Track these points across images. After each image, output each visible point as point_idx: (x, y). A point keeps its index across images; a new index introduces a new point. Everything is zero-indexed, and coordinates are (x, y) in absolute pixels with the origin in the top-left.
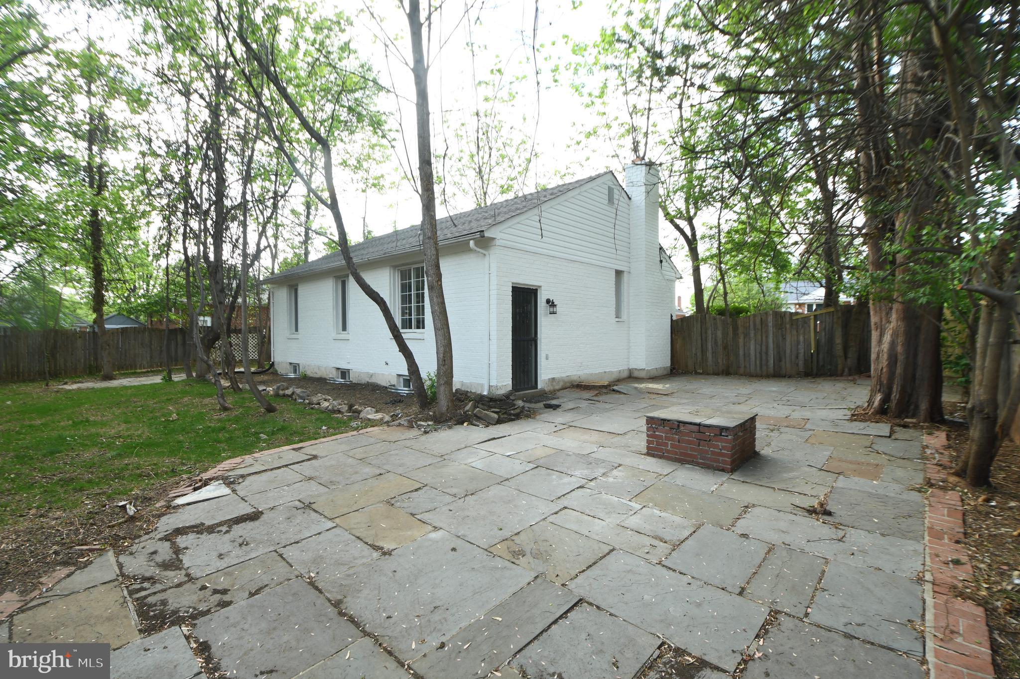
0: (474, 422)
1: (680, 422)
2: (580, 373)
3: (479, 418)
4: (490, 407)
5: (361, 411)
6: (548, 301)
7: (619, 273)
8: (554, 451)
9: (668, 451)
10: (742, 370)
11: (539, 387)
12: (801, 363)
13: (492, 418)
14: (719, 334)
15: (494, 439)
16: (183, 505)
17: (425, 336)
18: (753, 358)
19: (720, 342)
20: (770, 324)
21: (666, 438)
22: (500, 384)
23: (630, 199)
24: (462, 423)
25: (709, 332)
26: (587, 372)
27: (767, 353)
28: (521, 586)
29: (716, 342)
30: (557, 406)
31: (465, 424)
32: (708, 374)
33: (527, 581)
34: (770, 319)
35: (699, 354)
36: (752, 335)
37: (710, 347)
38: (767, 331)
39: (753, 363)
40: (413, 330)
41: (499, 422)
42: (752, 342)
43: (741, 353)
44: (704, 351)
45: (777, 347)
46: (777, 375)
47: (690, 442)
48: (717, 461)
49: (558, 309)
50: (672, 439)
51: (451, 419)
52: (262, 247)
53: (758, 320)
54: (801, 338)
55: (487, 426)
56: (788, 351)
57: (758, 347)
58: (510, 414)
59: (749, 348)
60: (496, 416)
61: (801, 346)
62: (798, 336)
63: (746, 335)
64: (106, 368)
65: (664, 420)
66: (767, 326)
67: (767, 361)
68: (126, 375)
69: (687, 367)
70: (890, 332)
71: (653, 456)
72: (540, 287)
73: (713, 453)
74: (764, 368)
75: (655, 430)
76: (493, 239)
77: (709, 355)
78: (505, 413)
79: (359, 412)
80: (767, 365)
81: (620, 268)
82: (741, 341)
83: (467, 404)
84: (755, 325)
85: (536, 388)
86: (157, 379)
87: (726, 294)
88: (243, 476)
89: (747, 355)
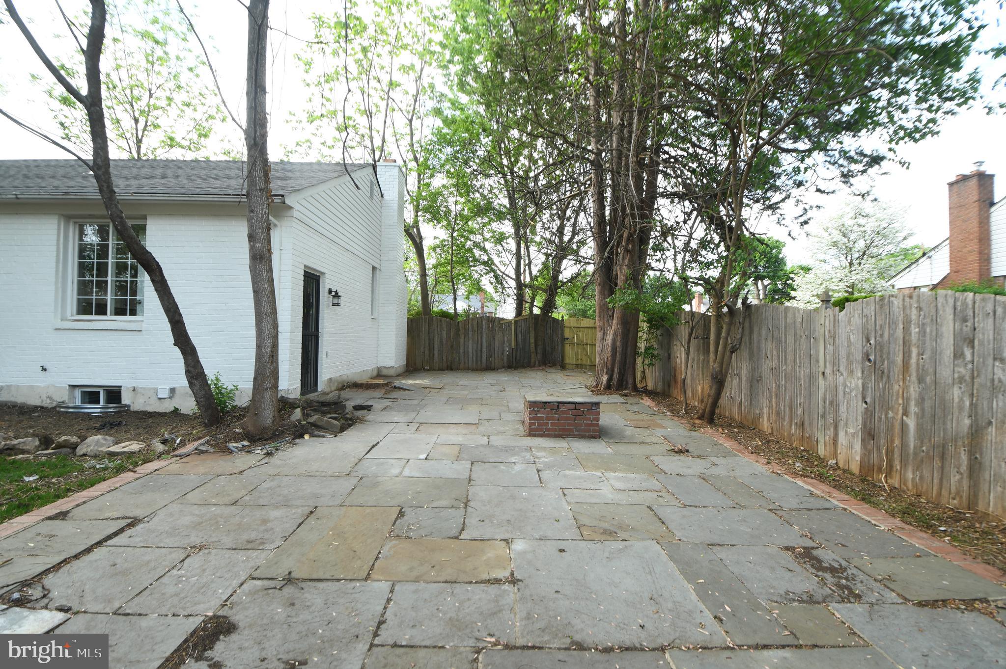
0: (316, 433)
1: (559, 403)
2: (348, 372)
6: (330, 292)
7: (374, 268)
9: (548, 430)
10: (462, 366)
11: (319, 389)
12: (505, 358)
14: (444, 333)
15: (374, 446)
17: (144, 326)
18: (471, 355)
19: (444, 342)
20: (484, 327)
21: (548, 419)
22: (291, 388)
23: (382, 196)
24: (301, 436)
25: (436, 332)
26: (354, 370)
27: (481, 351)
28: (662, 553)
29: (441, 341)
30: (370, 407)
31: (307, 437)
32: (434, 370)
33: (659, 548)
34: (484, 322)
35: (427, 352)
36: (470, 335)
37: (436, 346)
38: (481, 333)
39: (470, 360)
40: (109, 316)
41: (341, 429)
42: (471, 341)
43: (462, 351)
44: (431, 349)
45: (489, 346)
46: (489, 368)
47: (567, 419)
48: (589, 431)
49: (342, 301)
50: (553, 419)
53: (475, 323)
54: (506, 339)
55: (336, 436)
56: (496, 349)
57: (475, 345)
59: (468, 347)
60: (337, 423)
61: (506, 344)
62: (504, 336)
63: (466, 335)
65: (545, 403)
66: (482, 328)
67: (481, 357)
69: (415, 364)
70: (612, 332)
71: (534, 436)
72: (323, 274)
73: (586, 425)
74: (479, 363)
75: (536, 413)
76: (291, 208)
77: (435, 352)
78: (342, 418)
80: (481, 361)
81: (376, 265)
82: (462, 341)
84: (473, 327)
85: (316, 390)
87: (455, 299)
89: (466, 353)
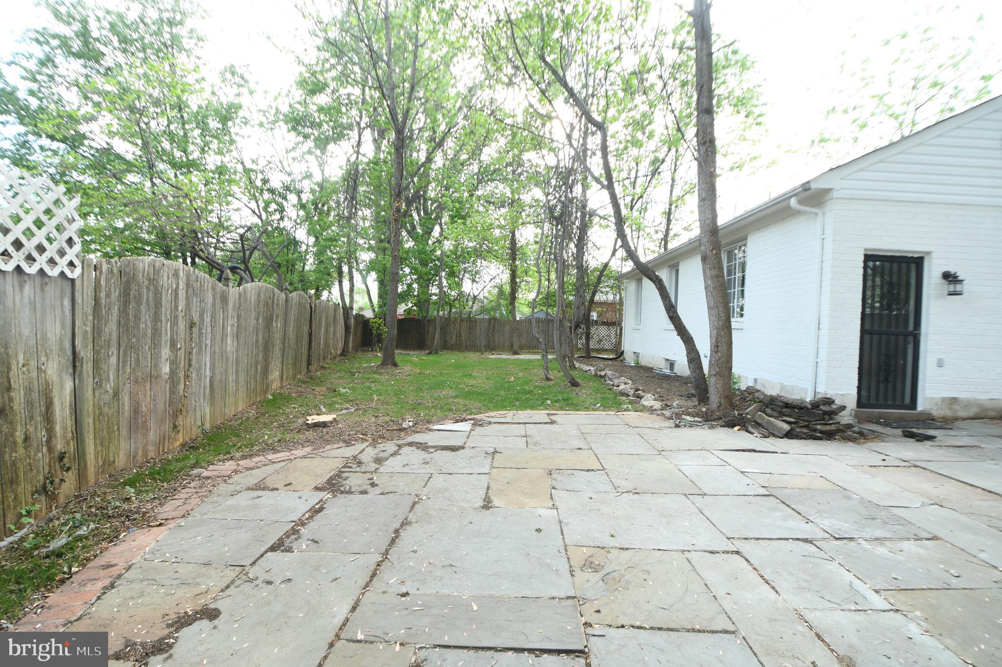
0: (750, 429)
3: (758, 425)
4: (782, 414)
5: (643, 397)
6: (946, 275)
8: (828, 485)
11: (920, 407)
13: (779, 429)
15: (755, 451)
16: (435, 430)
17: (744, 325)
22: (831, 392)
24: (733, 426)
28: (542, 595)
30: (931, 438)
31: (736, 428)
33: (555, 595)
41: (789, 435)
49: (970, 287)
51: (720, 418)
52: (617, 248)
55: (765, 437)
58: (815, 430)
60: (787, 427)
64: (516, 347)
68: (529, 353)
72: (929, 253)
76: (829, 190)
78: (807, 427)
79: (641, 397)
83: (750, 405)
85: (912, 408)
86: (539, 357)
88: (490, 423)
